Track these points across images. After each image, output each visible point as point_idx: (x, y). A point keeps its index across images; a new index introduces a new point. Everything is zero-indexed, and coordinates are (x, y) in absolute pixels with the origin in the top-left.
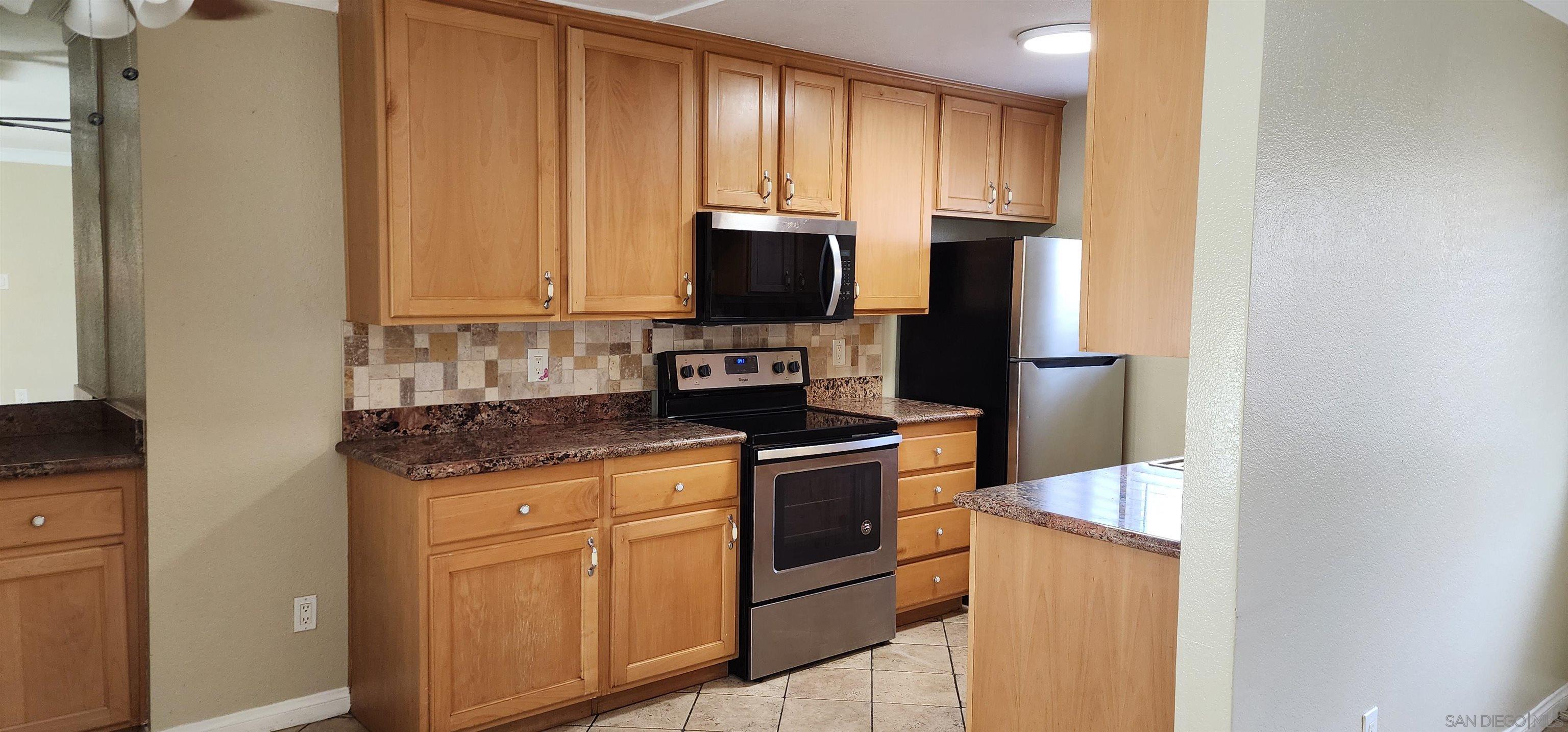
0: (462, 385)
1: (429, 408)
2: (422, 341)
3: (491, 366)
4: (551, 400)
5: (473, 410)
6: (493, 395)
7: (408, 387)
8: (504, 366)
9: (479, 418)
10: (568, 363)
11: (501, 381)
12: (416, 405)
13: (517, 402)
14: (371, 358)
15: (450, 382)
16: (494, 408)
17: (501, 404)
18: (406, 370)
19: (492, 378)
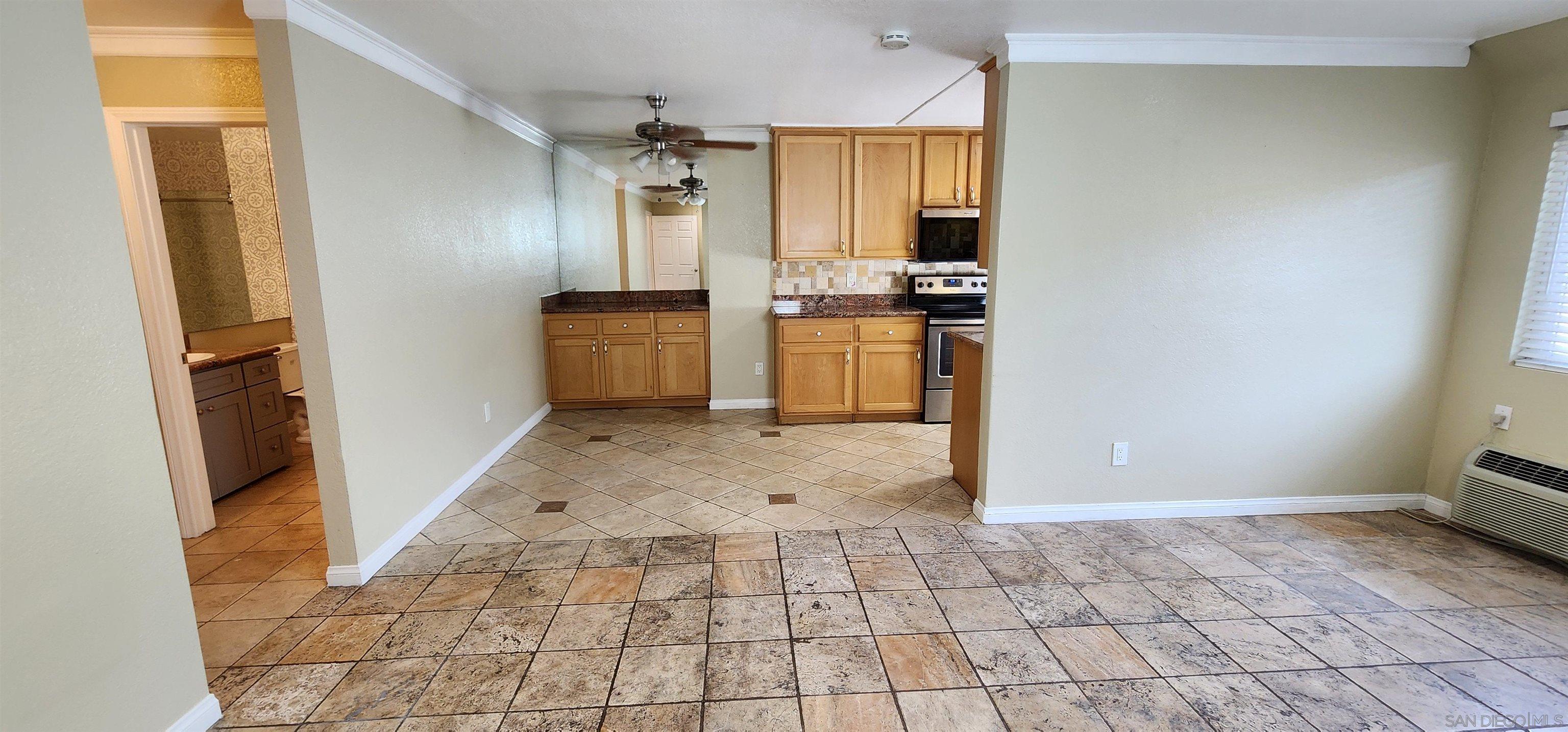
0: (818, 287)
1: (804, 296)
2: (802, 268)
3: (830, 280)
4: (857, 295)
5: (822, 298)
6: (831, 292)
7: (796, 287)
8: (836, 280)
9: (825, 301)
10: (865, 279)
11: (835, 286)
12: (800, 294)
13: (841, 295)
14: (783, 275)
15: (813, 286)
16: (831, 297)
17: (834, 296)
18: (796, 280)
19: (831, 285)
